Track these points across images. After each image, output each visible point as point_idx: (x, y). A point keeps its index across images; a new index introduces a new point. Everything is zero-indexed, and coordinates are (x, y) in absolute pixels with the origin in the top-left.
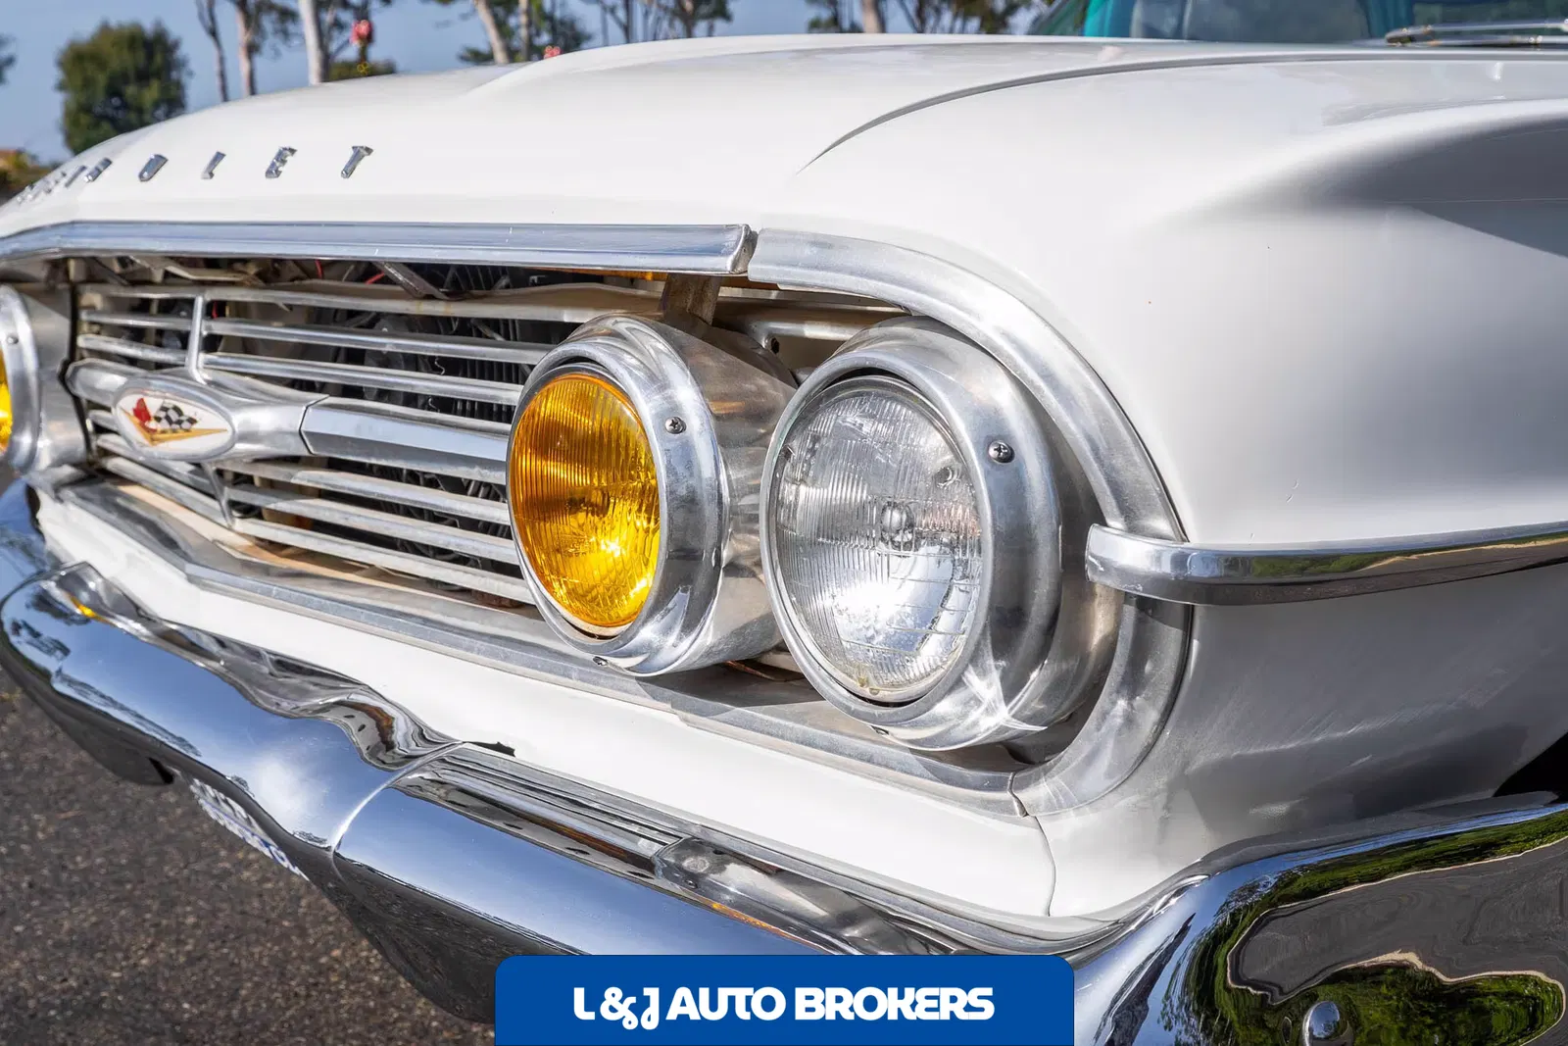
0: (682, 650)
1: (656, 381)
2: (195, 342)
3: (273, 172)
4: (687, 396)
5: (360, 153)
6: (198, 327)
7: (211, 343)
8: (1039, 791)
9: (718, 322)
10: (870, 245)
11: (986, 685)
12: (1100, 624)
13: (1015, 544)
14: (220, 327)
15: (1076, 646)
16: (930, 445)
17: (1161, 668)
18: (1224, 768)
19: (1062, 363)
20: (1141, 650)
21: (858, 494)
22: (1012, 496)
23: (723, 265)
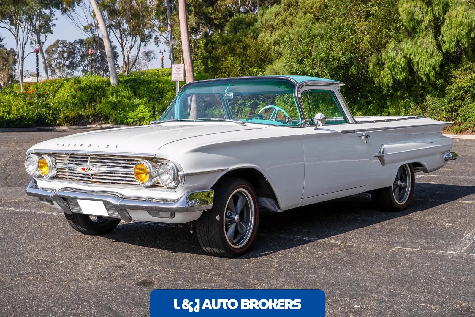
0: (149, 184)
1: (147, 164)
2: (89, 162)
3: (107, 147)
4: (150, 164)
5: (117, 146)
6: (89, 160)
7: (91, 162)
8: (176, 190)
9: (151, 160)
10: (164, 155)
11: (173, 182)
12: (180, 178)
13: (174, 173)
14: (92, 160)
15: (178, 180)
16: (168, 167)
17: (183, 180)
18: (188, 187)
19: (176, 162)
20: (182, 179)
21: (164, 171)
22: (174, 170)
23: (154, 156)
